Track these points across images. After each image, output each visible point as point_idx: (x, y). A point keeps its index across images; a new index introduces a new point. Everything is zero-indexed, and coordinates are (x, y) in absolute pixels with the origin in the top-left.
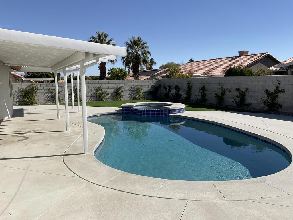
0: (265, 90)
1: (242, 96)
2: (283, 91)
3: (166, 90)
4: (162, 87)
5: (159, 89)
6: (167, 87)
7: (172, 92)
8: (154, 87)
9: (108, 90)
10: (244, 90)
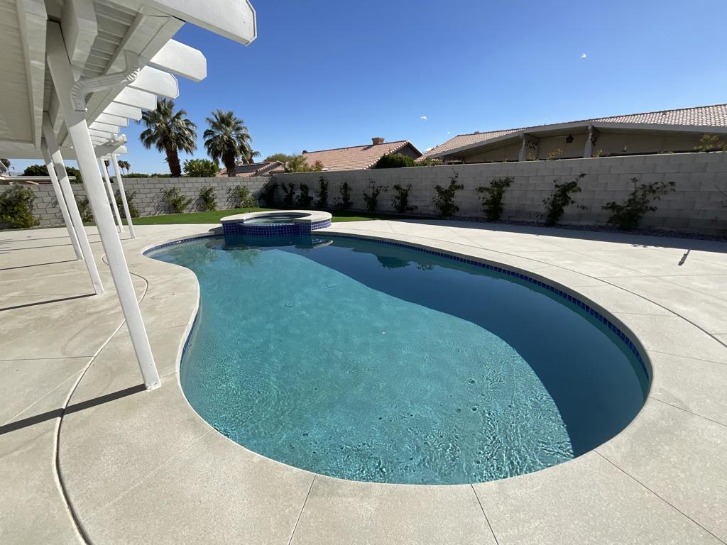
0: (435, 186)
1: (404, 196)
2: (462, 187)
3: (287, 192)
4: (279, 187)
5: (275, 190)
6: (287, 187)
7: (297, 194)
8: (266, 186)
9: (188, 194)
10: (406, 188)
